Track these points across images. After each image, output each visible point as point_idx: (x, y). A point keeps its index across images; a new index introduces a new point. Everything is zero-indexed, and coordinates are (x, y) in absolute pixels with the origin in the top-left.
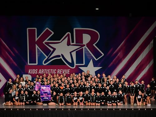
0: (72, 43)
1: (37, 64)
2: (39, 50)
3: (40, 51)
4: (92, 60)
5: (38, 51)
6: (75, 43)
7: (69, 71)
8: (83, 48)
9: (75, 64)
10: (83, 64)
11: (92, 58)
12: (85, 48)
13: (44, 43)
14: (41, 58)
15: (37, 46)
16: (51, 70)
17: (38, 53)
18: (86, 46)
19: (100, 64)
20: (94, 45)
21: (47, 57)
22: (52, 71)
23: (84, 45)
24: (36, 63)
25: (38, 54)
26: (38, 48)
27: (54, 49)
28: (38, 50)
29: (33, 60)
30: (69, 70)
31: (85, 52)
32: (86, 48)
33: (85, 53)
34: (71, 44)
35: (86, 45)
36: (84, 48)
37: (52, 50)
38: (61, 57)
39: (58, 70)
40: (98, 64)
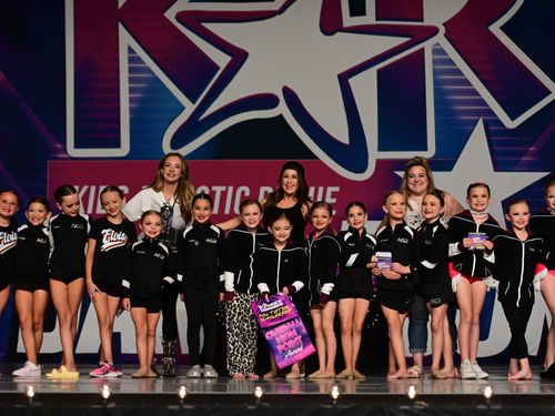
0: (353, 14)
1: (124, 149)
2: (139, 60)
3: (148, 70)
4: (480, 125)
5: (131, 70)
6: (370, 18)
7: (334, 195)
8: (422, 50)
9: (374, 154)
10: (425, 149)
11: (479, 113)
12: (438, 51)
13: (170, 14)
14: (151, 110)
15: (125, 39)
16: (218, 189)
17: (131, 80)
18: (440, 39)
19: (533, 154)
20: (495, 28)
21: (190, 108)
22: (224, 194)
23: (433, 31)
24: (117, 145)
25: (132, 90)
26: (131, 50)
27: (239, 57)
28: (134, 59)
29: (98, 128)
30: (330, 190)
31: (436, 72)
32: (442, 52)
33: (436, 82)
34: (348, 21)
35: (442, 30)
36: (428, 46)
37: (222, 60)
38: (282, 109)
39: (263, 189)
40: (523, 154)
